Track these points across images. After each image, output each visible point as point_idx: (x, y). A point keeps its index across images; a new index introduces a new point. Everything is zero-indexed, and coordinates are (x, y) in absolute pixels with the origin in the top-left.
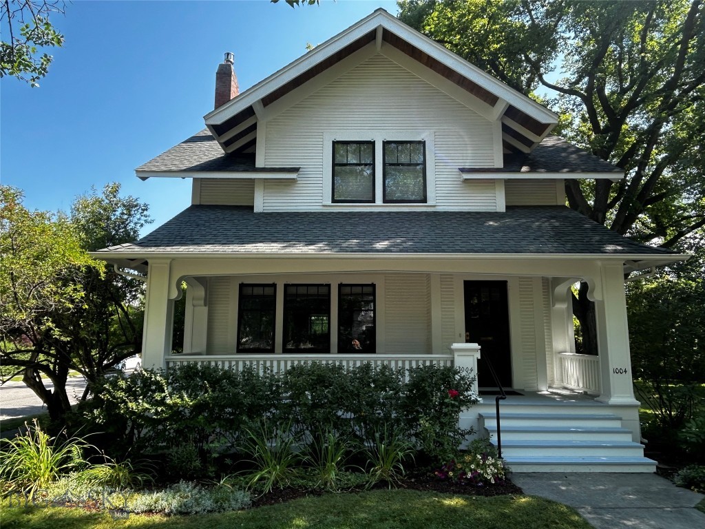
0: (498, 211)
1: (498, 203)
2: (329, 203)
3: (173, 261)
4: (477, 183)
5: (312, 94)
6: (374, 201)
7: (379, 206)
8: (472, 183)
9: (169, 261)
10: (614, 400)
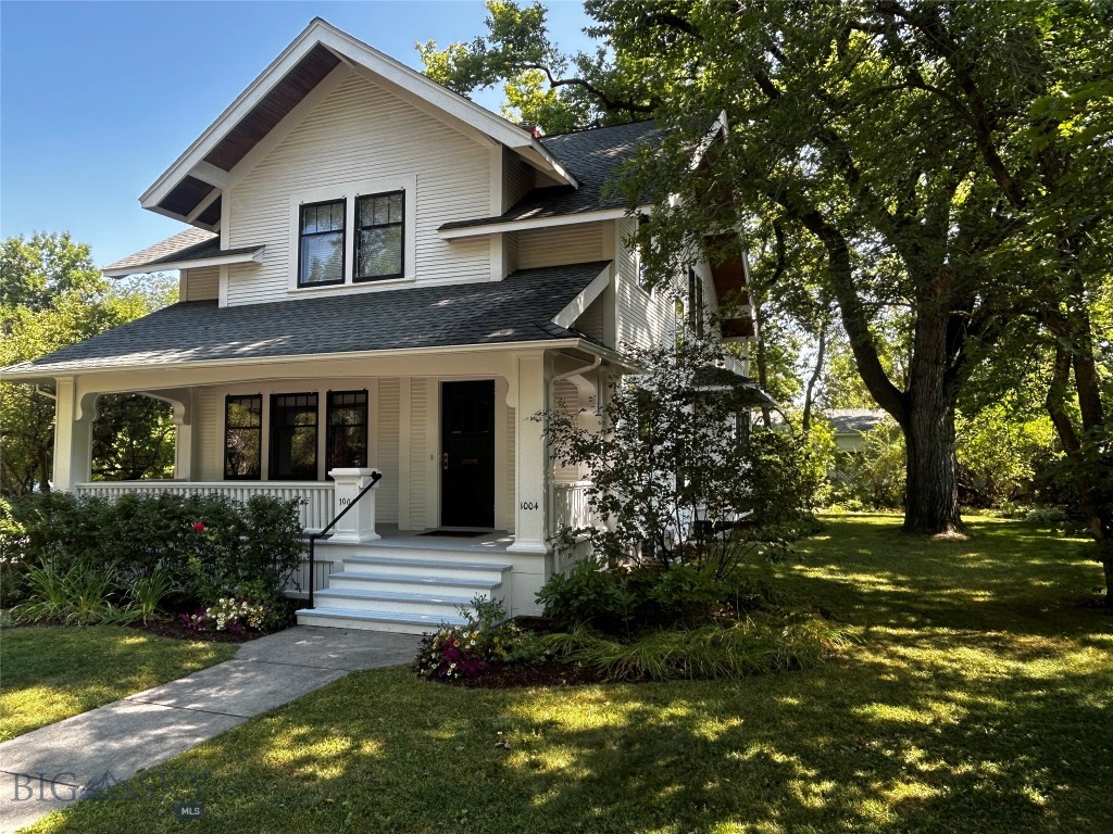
0: (492, 280)
1: (491, 268)
2: (295, 288)
3: (77, 379)
4: (469, 242)
5: (278, 145)
6: (343, 281)
7: (350, 288)
8: (461, 243)
9: (72, 379)
10: (517, 547)
